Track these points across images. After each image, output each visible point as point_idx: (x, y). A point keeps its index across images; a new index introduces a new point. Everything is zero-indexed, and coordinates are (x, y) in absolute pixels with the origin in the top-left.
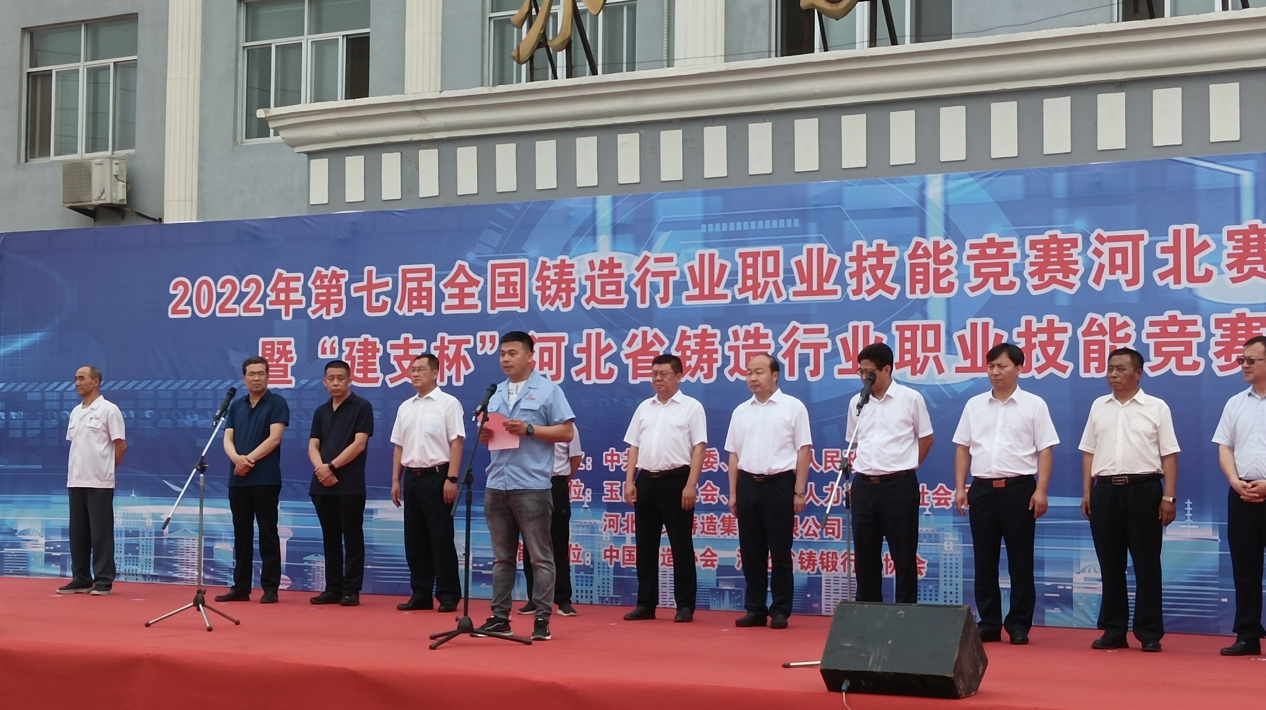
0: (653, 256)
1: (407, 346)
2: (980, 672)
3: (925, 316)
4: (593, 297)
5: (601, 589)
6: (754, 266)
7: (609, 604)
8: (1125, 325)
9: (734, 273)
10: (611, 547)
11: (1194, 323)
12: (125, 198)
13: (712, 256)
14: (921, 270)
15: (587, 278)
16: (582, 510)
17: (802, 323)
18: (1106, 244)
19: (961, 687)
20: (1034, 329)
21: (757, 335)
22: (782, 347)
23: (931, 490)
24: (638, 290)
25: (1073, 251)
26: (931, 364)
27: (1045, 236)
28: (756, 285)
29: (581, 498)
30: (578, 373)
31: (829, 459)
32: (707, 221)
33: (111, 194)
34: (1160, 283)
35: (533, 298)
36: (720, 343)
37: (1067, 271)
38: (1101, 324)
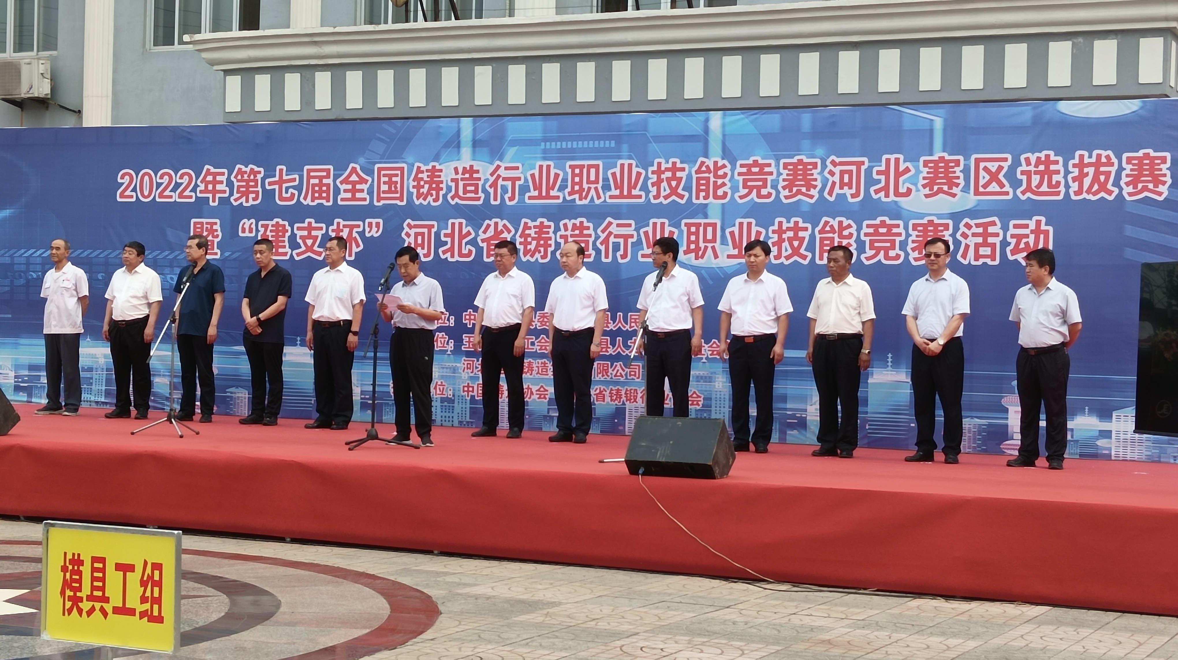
0: (503, 165)
1: (310, 228)
2: (731, 463)
3: (706, 217)
4: (456, 195)
5: (460, 415)
6: (581, 175)
7: (466, 426)
8: (849, 226)
9: (565, 180)
10: (468, 384)
11: (898, 226)
12: (49, 92)
13: (548, 167)
14: (704, 182)
15: (452, 180)
16: (446, 356)
17: (615, 219)
18: (838, 166)
19: (717, 472)
20: (784, 228)
21: (582, 227)
22: (600, 237)
23: (707, 344)
24: (491, 191)
25: (814, 171)
26: (709, 251)
27: (795, 160)
28: (582, 189)
29: (446, 347)
30: (444, 252)
31: (633, 320)
32: (545, 140)
33: (38, 89)
34: (875, 197)
35: (410, 194)
36: (553, 233)
37: (809, 186)
38: (832, 225)
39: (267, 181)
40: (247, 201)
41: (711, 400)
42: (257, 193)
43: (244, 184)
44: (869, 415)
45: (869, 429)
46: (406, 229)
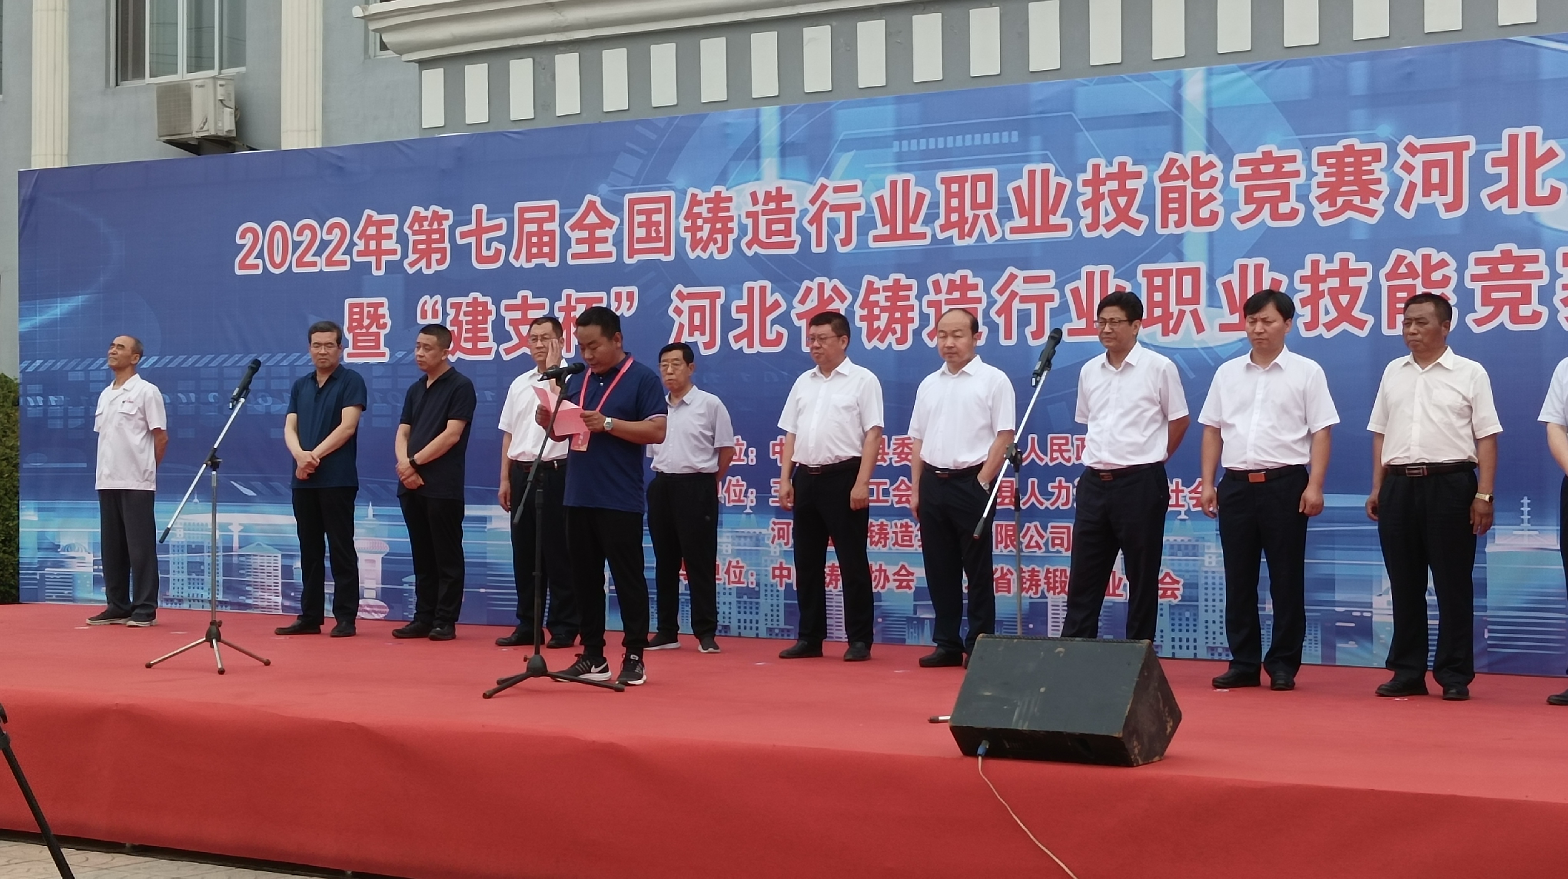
0: (831, 184)
1: (525, 306)
2: (1169, 730)
3: (1180, 257)
4: (755, 240)
5: (769, 618)
6: (961, 195)
7: (780, 637)
8: (1443, 264)
9: (934, 205)
10: (781, 563)
11: (1535, 259)
12: (233, 127)
13: (906, 183)
14: (1176, 195)
15: (749, 215)
16: (744, 516)
17: (1022, 269)
18: (1419, 155)
19: (1136, 751)
20: (1322, 272)
21: (964, 286)
22: (995, 302)
23: (1188, 487)
24: (812, 230)
25: (1374, 166)
26: (1188, 319)
27: (1339, 147)
28: (963, 220)
29: (743, 501)
30: (737, 339)
31: (1056, 448)
32: (900, 136)
33: (216, 123)
34: (1490, 207)
35: (681, 242)
36: (917, 297)
37: (1367, 193)
38: (1411, 263)
39: (459, 230)
40: (429, 266)
41: (1197, 588)
42: (443, 251)
43: (423, 237)
44: (1488, 613)
45: (1490, 638)
46: (676, 302)
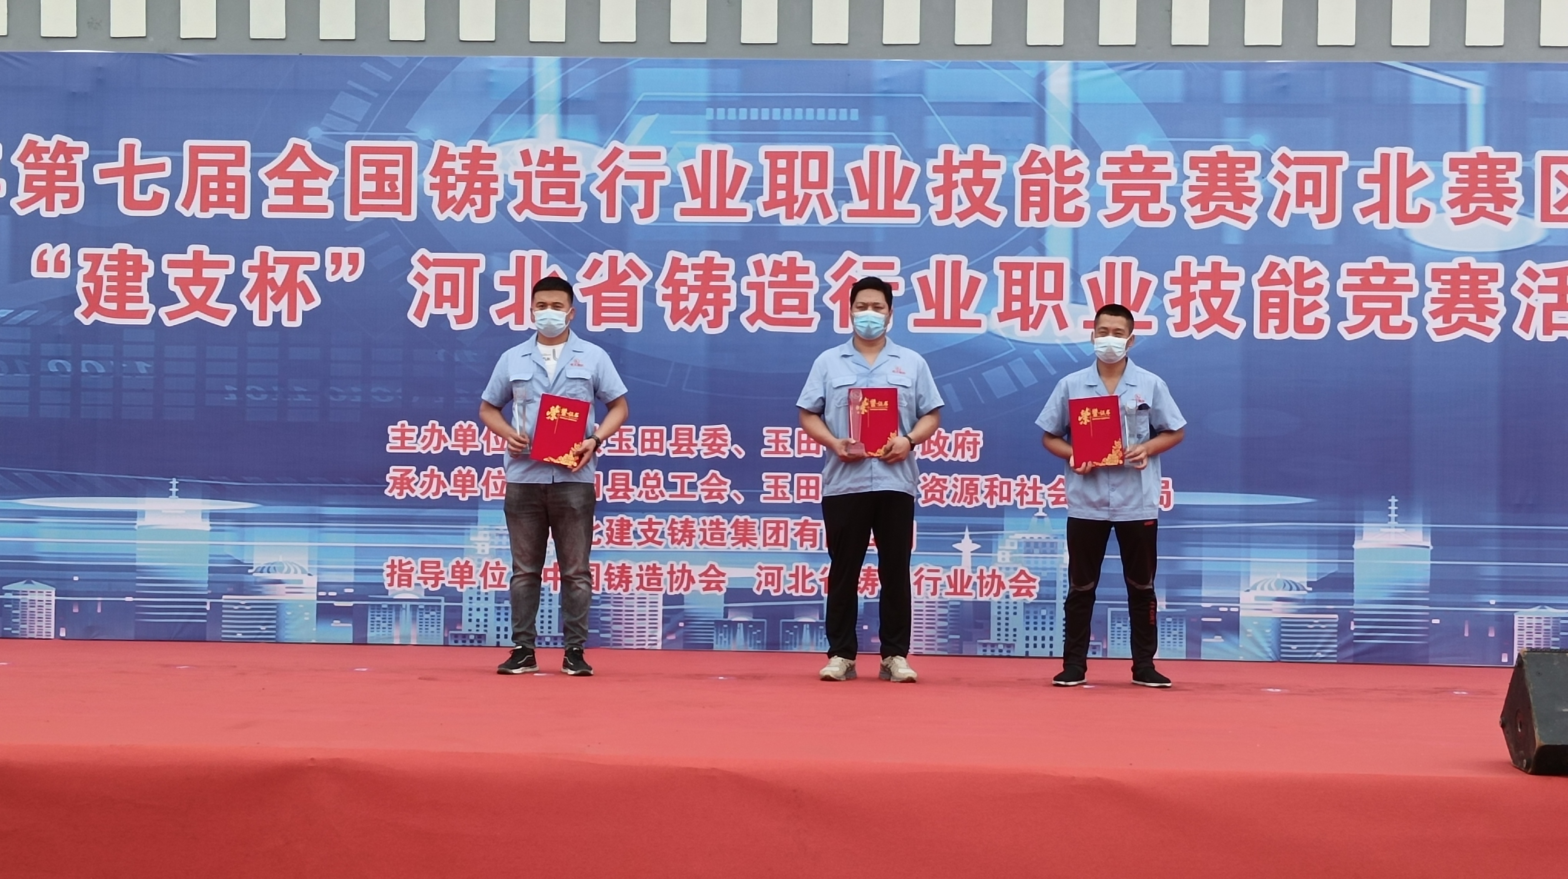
0: (627, 149)
1: (198, 264)
3: (1042, 251)
4: (527, 203)
6: (789, 172)
8: (1316, 272)
9: (756, 180)
13: (722, 155)
14: (1037, 188)
15: (518, 175)
17: (861, 255)
18: (1293, 166)
20: (1193, 274)
21: (792, 269)
22: (830, 287)
23: (1046, 484)
24: (603, 197)
25: (1248, 174)
26: (1050, 315)
27: (1212, 153)
28: (791, 198)
30: (502, 313)
32: (714, 103)
34: (1362, 221)
35: (425, 201)
36: (733, 278)
37: (1240, 200)
38: (1284, 270)
39: (98, 167)
41: (1055, 586)
42: (73, 191)
43: (43, 172)
44: (1355, 606)
45: (1356, 630)
46: (418, 268)
